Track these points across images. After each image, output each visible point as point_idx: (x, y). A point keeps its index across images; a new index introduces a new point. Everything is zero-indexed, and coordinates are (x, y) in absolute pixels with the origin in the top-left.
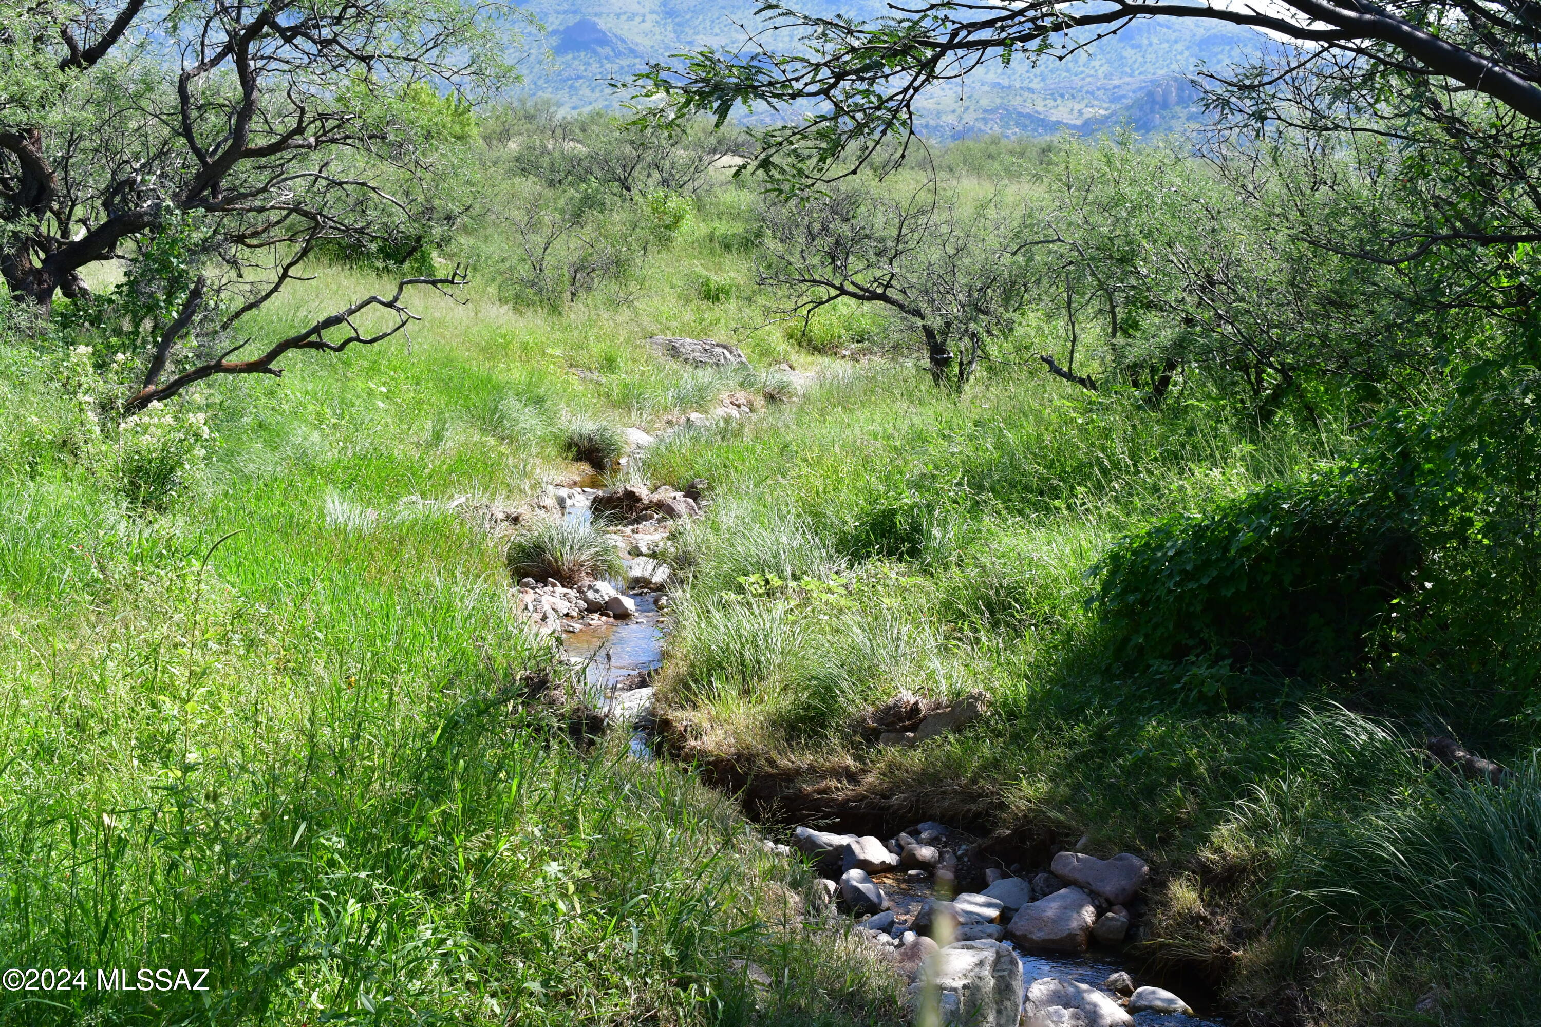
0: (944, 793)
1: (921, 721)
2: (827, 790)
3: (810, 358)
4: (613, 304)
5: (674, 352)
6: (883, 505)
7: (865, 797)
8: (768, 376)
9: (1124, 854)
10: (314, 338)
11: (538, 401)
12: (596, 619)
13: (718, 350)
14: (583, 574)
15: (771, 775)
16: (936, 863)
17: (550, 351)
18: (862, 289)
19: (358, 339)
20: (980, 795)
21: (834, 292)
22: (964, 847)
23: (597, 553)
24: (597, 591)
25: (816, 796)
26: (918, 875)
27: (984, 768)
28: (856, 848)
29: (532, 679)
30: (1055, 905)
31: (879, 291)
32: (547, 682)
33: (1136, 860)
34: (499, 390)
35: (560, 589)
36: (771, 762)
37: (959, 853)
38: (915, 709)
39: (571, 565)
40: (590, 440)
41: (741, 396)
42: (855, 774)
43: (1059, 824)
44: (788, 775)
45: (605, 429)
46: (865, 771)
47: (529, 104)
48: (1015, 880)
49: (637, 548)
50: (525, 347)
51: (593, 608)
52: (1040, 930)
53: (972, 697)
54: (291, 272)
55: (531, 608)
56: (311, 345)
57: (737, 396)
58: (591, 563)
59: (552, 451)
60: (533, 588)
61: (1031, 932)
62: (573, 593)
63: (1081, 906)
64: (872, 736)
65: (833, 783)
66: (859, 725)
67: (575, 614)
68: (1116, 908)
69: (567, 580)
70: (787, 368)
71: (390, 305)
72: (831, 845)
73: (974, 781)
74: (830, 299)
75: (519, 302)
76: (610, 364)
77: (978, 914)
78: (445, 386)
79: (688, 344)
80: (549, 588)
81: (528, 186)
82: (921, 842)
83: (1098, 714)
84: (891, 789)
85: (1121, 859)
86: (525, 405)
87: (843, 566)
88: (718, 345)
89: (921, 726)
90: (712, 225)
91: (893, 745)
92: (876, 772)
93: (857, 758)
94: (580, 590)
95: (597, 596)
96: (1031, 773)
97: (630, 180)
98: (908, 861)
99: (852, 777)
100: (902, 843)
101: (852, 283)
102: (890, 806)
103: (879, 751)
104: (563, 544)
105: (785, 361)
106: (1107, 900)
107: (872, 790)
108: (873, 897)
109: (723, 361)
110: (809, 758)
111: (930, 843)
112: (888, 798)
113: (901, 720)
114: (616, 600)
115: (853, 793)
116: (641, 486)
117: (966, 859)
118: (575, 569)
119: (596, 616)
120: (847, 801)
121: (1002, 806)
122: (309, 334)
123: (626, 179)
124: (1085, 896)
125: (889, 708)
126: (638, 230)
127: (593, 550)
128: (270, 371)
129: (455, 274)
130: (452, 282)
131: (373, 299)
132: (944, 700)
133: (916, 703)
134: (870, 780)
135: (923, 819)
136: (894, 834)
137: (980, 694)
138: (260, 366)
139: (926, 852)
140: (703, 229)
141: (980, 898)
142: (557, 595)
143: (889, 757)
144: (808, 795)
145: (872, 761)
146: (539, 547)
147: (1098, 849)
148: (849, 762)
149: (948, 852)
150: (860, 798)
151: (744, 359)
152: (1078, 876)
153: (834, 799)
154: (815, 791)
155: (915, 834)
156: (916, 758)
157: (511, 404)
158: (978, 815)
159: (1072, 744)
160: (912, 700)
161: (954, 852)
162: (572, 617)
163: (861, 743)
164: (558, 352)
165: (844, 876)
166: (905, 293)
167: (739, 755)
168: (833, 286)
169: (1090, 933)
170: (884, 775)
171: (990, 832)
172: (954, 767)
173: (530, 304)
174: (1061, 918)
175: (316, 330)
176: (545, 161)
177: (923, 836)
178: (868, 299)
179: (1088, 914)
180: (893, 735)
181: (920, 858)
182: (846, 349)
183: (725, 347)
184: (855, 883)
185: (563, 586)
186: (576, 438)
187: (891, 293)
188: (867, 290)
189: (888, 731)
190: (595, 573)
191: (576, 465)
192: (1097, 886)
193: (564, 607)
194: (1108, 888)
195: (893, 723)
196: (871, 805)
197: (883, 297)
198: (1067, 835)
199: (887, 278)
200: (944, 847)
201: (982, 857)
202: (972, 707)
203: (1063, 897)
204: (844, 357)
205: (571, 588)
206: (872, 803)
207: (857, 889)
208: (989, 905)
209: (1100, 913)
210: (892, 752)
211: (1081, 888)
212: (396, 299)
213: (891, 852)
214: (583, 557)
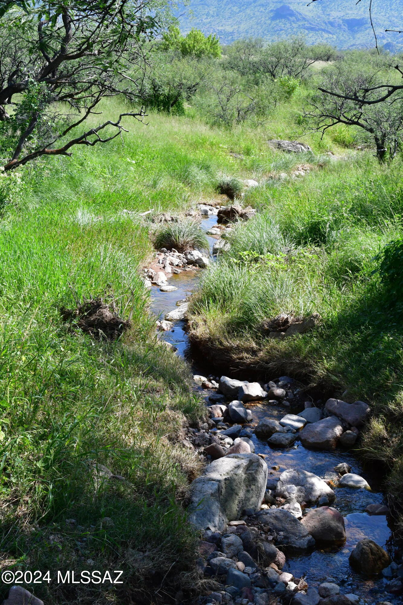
0: (291, 363)
1: (289, 327)
2: (242, 358)
3: (343, 149)
4: (255, 126)
5: (279, 146)
6: (316, 219)
7: (259, 362)
8: (320, 157)
9: (359, 401)
10: (84, 140)
11: (207, 168)
12: (190, 268)
13: (299, 146)
14: (188, 247)
15: (221, 349)
16: (284, 397)
17: (221, 145)
18: (348, 119)
19: (100, 140)
20: (307, 365)
21: (335, 121)
22: (298, 390)
23: (196, 238)
24: (192, 255)
25: (238, 361)
26: (273, 403)
27: (310, 352)
28: (244, 388)
29: (93, 304)
30: (321, 425)
31: (356, 120)
32: (101, 305)
33: (364, 404)
34: (189, 163)
35: (177, 254)
36: (221, 343)
37: (295, 393)
38: (286, 321)
39: (183, 243)
40: (228, 185)
41: (307, 166)
42: (256, 351)
43: (336, 383)
44: (228, 350)
45: (235, 180)
46: (260, 350)
47: (253, 40)
48: (315, 408)
49: (225, 235)
50: (212, 144)
51: (190, 262)
52: (313, 437)
53: (313, 317)
54: (91, 111)
55: (161, 262)
56: (83, 142)
57: (305, 166)
58: (193, 242)
59: (210, 190)
60: (165, 253)
61: (309, 438)
62: (182, 255)
63: (335, 426)
64: (266, 333)
65: (245, 355)
66: (261, 329)
67: (181, 265)
68: (352, 428)
69: (181, 249)
70: (331, 154)
71: (116, 125)
72: (234, 386)
73: (305, 358)
74: (334, 124)
75: (214, 125)
76: (248, 152)
77: (292, 426)
78: (166, 161)
79: (286, 142)
80: (172, 253)
81: (231, 74)
82: (279, 387)
83: (367, 328)
84: (271, 360)
85: (357, 404)
86: (201, 169)
87: (293, 248)
88: (300, 144)
89: (288, 330)
90: (309, 91)
91: (274, 338)
92: (265, 350)
93: (258, 343)
94: (186, 255)
95: (192, 257)
96: (328, 357)
97: (275, 71)
98: (271, 395)
99: (254, 352)
100: (270, 386)
101: (344, 117)
102: (268, 368)
103: (268, 341)
104: (179, 233)
105: (330, 151)
106: (349, 424)
107: (262, 359)
108: (242, 414)
109: (300, 150)
110: (238, 342)
111: (282, 387)
112: (268, 364)
113: (279, 326)
114: (200, 259)
115: (253, 360)
116: (239, 206)
117: (297, 396)
118: (185, 244)
119: (190, 266)
120: (250, 364)
121: (314, 372)
122: (82, 138)
123: (273, 71)
124: (338, 421)
125: (275, 320)
126: (273, 93)
127: (193, 236)
128: (66, 154)
129: (141, 111)
130: (140, 115)
131: (109, 123)
132: (301, 317)
133: (287, 319)
134: (261, 354)
135: (282, 375)
136: (267, 382)
137: (317, 316)
138: (62, 151)
139: (279, 391)
140: (305, 93)
141: (295, 417)
142: (175, 256)
143: (271, 344)
144: (234, 360)
145: (264, 345)
146: (169, 234)
147: (350, 399)
148: (254, 345)
149: (290, 392)
150: (256, 363)
151: (310, 150)
152: (337, 411)
153: (245, 363)
154: (238, 358)
155: (276, 382)
156: (283, 345)
157: (194, 170)
158: (306, 375)
159: (353, 343)
160: (285, 317)
161: (293, 392)
162: (180, 266)
163: (260, 336)
164: (226, 147)
165: (230, 404)
166: (366, 121)
167: (210, 338)
168: (336, 118)
169: (338, 440)
170: (268, 352)
171: (308, 384)
172: (297, 350)
173: (219, 126)
174: (323, 432)
175: (85, 136)
176: (241, 64)
177: (280, 383)
178: (351, 124)
179: (338, 430)
180: (275, 333)
181: (275, 393)
182: (359, 146)
183: (302, 145)
184: (234, 408)
185: (179, 252)
186: (222, 184)
187: (361, 121)
188: (350, 120)
189: (273, 331)
190: (193, 247)
191: (221, 195)
192: (344, 416)
193: (176, 261)
194: (350, 418)
195: (276, 328)
196: (261, 367)
197: (357, 123)
198: (340, 389)
199: (359, 114)
200: (289, 389)
201: (305, 395)
202: (312, 322)
203: (327, 421)
204: (358, 149)
205: (182, 253)
206: (261, 365)
207: (235, 411)
208: (299, 421)
209: (344, 429)
210: (273, 342)
211: (338, 417)
212: (118, 123)
213: (264, 390)
214: (188, 240)
